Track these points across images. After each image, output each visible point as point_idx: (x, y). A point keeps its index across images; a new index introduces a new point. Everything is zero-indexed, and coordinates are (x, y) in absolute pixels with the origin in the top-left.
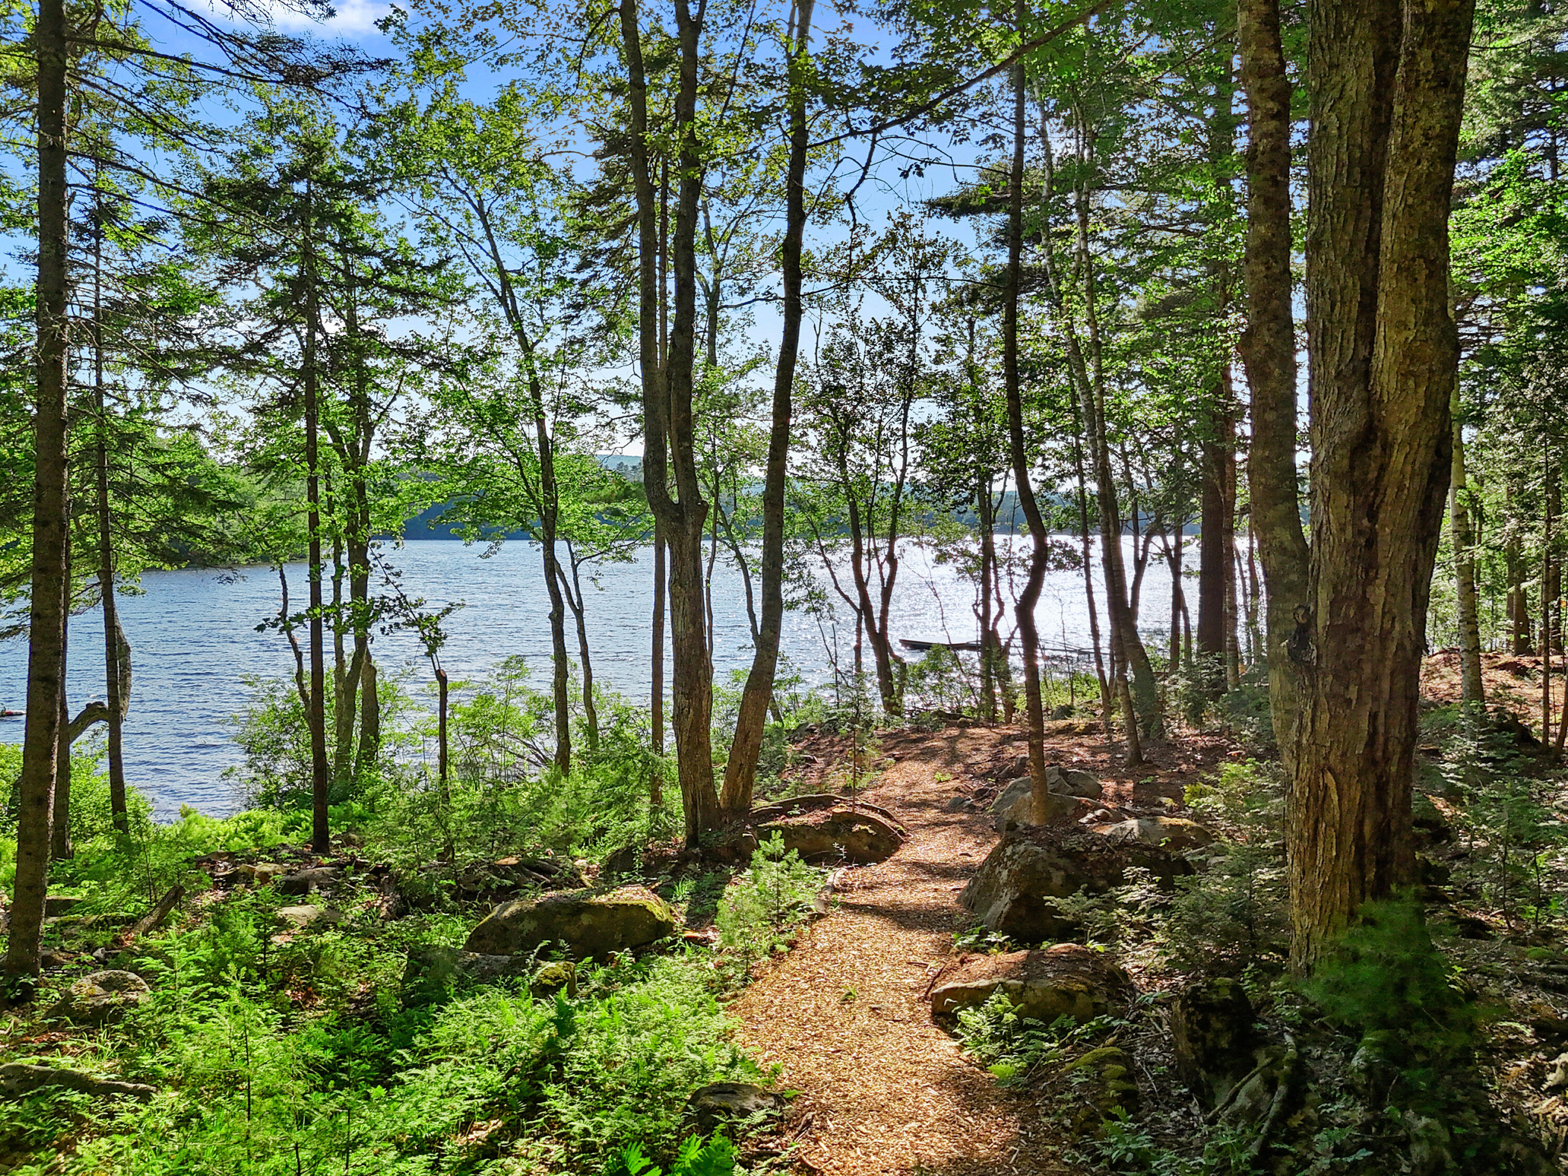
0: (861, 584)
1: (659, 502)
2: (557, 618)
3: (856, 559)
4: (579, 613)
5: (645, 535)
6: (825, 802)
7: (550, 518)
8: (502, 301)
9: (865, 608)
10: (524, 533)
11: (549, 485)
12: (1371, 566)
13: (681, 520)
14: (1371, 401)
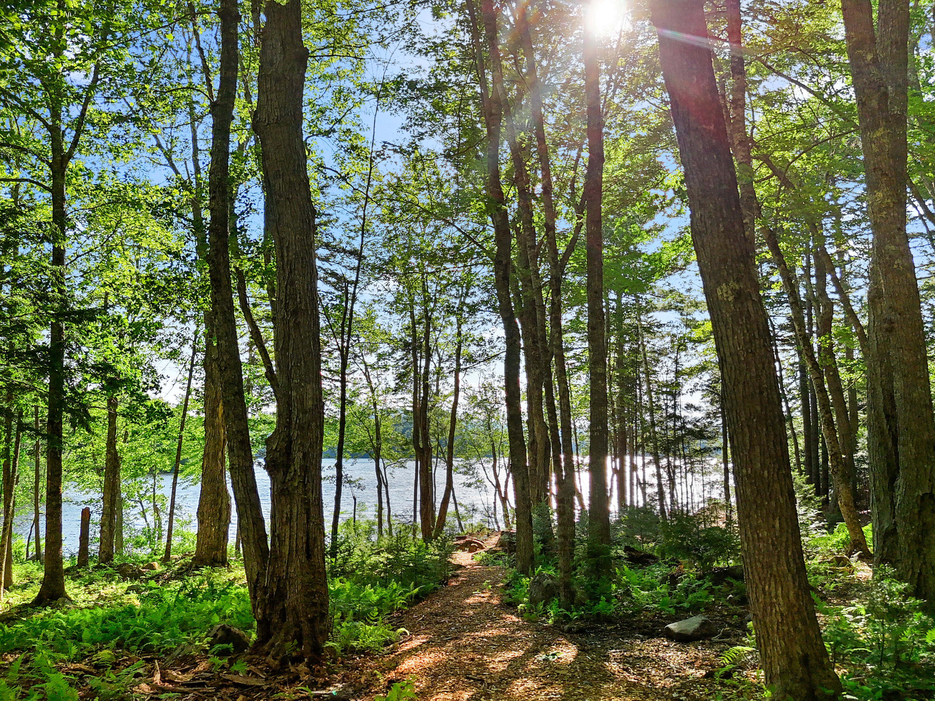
0: (496, 476)
1: (417, 447)
2: (379, 488)
3: (494, 467)
4: (386, 486)
5: (411, 456)
6: (464, 538)
7: (377, 450)
8: (365, 374)
9: (498, 486)
10: (368, 455)
11: (378, 438)
12: (536, 465)
13: (423, 453)
14: (534, 436)
